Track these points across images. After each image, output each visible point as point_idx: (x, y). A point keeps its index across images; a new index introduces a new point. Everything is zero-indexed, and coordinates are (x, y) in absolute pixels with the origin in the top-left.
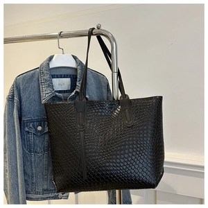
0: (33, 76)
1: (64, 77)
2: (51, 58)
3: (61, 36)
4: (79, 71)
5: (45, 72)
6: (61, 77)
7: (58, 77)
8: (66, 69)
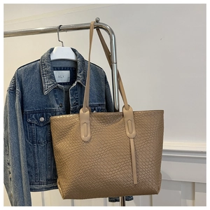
0: (34, 68)
1: (64, 70)
2: (52, 50)
3: (60, 29)
4: (79, 63)
5: (47, 63)
6: (61, 70)
7: (57, 69)
8: (65, 62)
